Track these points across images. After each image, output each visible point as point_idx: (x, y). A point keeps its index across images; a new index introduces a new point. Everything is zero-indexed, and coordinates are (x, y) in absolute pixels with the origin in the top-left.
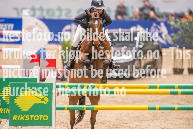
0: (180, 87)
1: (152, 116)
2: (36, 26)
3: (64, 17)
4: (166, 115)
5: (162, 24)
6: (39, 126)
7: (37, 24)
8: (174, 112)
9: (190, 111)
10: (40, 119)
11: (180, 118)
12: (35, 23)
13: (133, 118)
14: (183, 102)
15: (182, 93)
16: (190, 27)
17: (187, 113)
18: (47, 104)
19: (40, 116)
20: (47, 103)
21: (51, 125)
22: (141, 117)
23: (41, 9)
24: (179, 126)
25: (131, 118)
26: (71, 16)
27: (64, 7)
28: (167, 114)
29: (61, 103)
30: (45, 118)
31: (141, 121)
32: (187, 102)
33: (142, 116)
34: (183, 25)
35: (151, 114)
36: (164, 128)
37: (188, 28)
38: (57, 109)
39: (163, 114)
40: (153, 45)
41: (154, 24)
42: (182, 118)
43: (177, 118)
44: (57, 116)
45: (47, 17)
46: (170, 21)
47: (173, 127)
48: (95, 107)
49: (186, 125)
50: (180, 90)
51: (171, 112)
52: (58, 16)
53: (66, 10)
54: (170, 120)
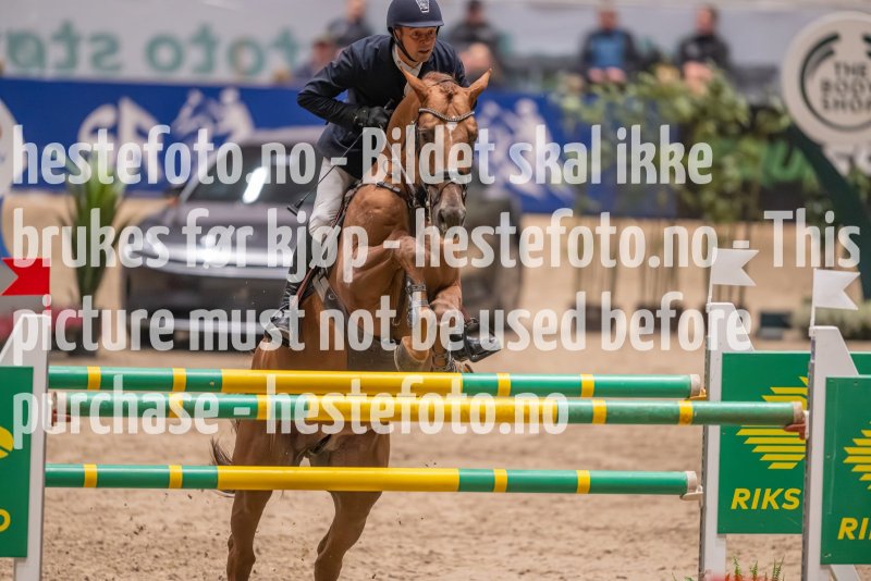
0: (601, 391)
1: (474, 516)
3: (84, 70)
4: (536, 514)
5: (526, 108)
8: (572, 502)
9: (643, 496)
11: (598, 529)
13: (390, 524)
14: (614, 460)
15: (613, 418)
16: (650, 123)
17: (631, 505)
18: (6, 458)
20: (6, 454)
21: (20, 553)
22: (424, 522)
24: (596, 563)
25: (380, 524)
26: (117, 67)
27: (85, 26)
28: (541, 508)
29: (67, 456)
31: (428, 537)
32: (632, 455)
33: (427, 517)
34: (619, 114)
35: (471, 507)
36: (528, 571)
38: (52, 480)
39: (524, 510)
40: (483, 202)
41: (490, 109)
42: (607, 528)
43: (586, 529)
44: (51, 514)
45: (10, 71)
46: (563, 96)
47: (569, 566)
48: (223, 474)
49: (628, 560)
50: (600, 405)
51: (561, 501)
52: (59, 66)
53: (96, 38)
54: (557, 538)
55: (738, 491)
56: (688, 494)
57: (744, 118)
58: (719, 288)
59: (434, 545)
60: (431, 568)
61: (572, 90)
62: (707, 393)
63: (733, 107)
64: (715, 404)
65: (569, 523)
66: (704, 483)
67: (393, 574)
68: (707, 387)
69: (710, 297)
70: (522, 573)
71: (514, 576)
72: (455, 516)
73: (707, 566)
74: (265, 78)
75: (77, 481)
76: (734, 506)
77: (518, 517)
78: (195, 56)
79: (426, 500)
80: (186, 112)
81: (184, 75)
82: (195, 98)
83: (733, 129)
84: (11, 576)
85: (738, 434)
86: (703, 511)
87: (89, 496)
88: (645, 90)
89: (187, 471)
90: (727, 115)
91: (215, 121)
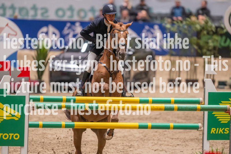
0: (176, 102)
1: (142, 135)
2: (7, 28)
3: (39, 17)
4: (159, 135)
5: (156, 27)
6: (8, 146)
7: (7, 25)
8: (169, 131)
9: (188, 130)
10: (10, 138)
11: (175, 139)
12: (6, 24)
13: (120, 137)
14: (180, 120)
15: (179, 109)
16: (189, 31)
17: (184, 132)
18: (18, 120)
19: (10, 134)
21: (22, 145)
23: (13, 7)
24: (175, 148)
25: (118, 137)
26: (48, 16)
27: (39, 6)
28: (160, 133)
29: (35, 119)
30: (16, 136)
31: (130, 141)
32: (184, 119)
33: (130, 136)
34: (181, 29)
35: (142, 133)
36: (157, 150)
37: (187, 32)
38: (30, 126)
39: (156, 134)
41: (147, 27)
42: (178, 138)
43: (172, 139)
44: (30, 135)
45: (19, 17)
46: (166, 24)
47: (168, 149)
48: (76, 124)
49: (183, 147)
50: (176, 106)
51: (166, 131)
52: (33, 16)
53: (42, 9)
54: (165, 141)
55: (212, 129)
56: (199, 129)
57: (214, 30)
58: (207, 75)
59: (132, 143)
60: (131, 149)
61: (168, 22)
62: (204, 103)
63: (211, 27)
64: (207, 106)
65: (168, 137)
66: (203, 127)
67: (121, 151)
68: (204, 101)
69: (205, 77)
70: (155, 151)
71: (153, 151)
72: (137, 135)
73: (204, 149)
74: (87, 19)
75: (37, 126)
76: (211, 133)
77: (154, 136)
78: (68, 13)
79: (130, 131)
80: (66, 28)
81: (65, 18)
82: (68, 25)
83: (211, 33)
84: (20, 151)
85: (213, 114)
86: (203, 134)
87: (41, 130)
88: (188, 22)
89: (66, 123)
90: (210, 29)
91: (74, 31)
